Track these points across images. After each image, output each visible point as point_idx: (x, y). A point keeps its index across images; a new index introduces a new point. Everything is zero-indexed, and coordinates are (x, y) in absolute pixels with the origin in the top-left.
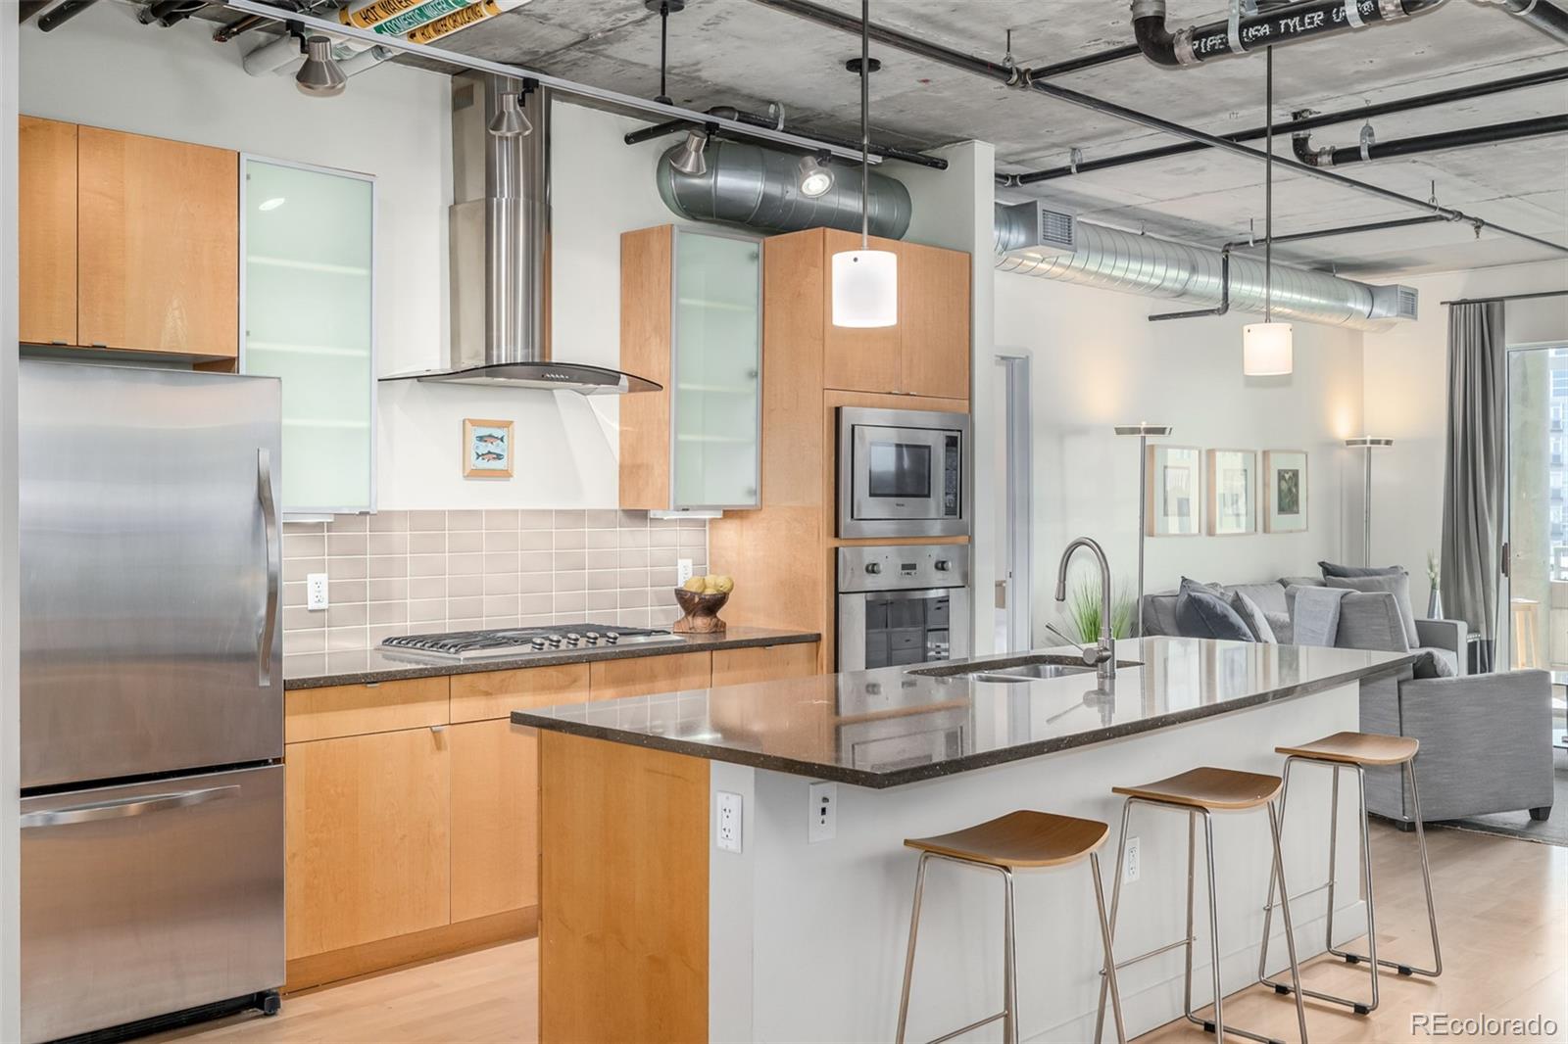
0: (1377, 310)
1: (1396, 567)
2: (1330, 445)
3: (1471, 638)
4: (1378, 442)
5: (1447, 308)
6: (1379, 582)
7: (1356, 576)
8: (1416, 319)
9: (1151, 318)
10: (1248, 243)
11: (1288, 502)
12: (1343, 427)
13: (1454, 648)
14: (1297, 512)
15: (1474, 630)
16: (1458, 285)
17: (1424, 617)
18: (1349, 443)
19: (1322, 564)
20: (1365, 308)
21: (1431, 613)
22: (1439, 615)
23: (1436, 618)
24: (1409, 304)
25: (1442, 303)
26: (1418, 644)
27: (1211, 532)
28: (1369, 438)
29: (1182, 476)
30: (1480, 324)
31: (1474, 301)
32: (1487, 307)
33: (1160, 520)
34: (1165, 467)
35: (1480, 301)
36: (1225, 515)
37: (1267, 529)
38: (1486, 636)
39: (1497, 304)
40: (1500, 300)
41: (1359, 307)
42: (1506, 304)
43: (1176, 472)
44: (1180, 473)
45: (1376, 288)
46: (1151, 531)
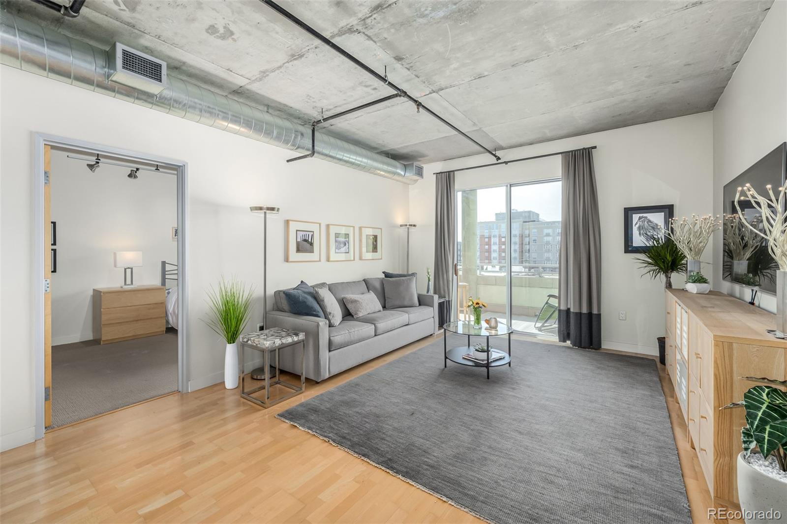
0: (406, 174)
1: (414, 273)
2: (393, 226)
3: (442, 300)
4: (411, 225)
5: (435, 175)
6: (403, 280)
7: (396, 277)
8: (423, 178)
9: (288, 161)
11: (374, 248)
12: (400, 220)
13: (432, 306)
14: (377, 252)
15: (441, 297)
16: (440, 167)
17: (425, 293)
18: (401, 226)
19: (383, 272)
20: (403, 173)
21: (428, 292)
22: (431, 293)
23: (429, 294)
24: (420, 172)
25: (434, 174)
26: (418, 304)
27: (328, 260)
28: (408, 224)
29: (309, 235)
30: (446, 181)
31: (444, 172)
32: (449, 174)
33: (293, 255)
34: (297, 231)
35: (446, 172)
36: (336, 253)
37: (361, 259)
38: (447, 300)
39: (452, 173)
40: (453, 171)
41: (399, 171)
42: (455, 172)
43: (305, 233)
44: (307, 233)
45: (407, 165)
46: (287, 260)
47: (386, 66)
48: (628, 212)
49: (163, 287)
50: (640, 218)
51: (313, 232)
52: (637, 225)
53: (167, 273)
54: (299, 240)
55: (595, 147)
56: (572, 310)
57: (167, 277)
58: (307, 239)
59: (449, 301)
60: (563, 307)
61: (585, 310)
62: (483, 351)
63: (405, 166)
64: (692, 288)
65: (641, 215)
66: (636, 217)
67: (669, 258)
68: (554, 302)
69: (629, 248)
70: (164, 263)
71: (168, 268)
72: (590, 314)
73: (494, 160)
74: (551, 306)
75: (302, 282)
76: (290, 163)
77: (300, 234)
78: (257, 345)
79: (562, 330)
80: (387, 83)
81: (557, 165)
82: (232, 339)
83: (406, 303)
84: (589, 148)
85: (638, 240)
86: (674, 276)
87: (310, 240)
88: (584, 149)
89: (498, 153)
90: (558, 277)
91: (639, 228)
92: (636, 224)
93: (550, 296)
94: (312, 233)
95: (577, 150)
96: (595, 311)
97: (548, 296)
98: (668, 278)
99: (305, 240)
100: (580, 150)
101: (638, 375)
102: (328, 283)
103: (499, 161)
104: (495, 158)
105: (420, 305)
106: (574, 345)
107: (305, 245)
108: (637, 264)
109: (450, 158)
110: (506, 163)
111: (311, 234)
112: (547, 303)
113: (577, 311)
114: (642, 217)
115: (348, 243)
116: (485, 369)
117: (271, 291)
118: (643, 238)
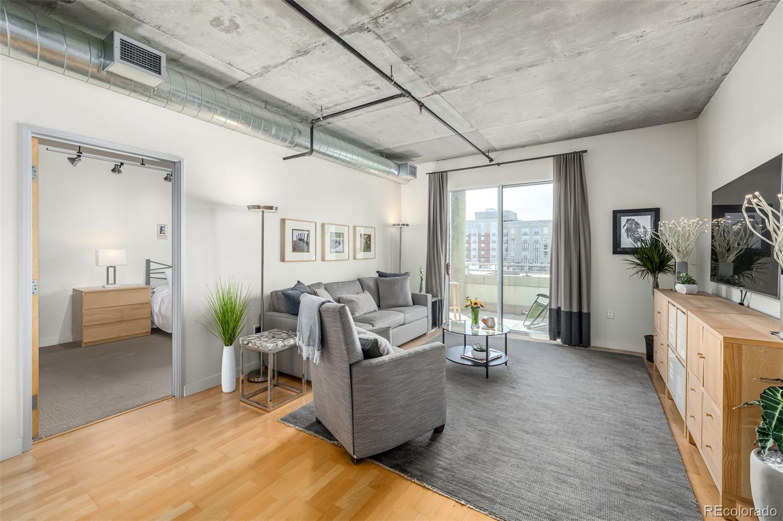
0: (400, 173)
1: (407, 273)
2: (386, 226)
3: (434, 300)
4: (404, 225)
5: (428, 175)
6: (397, 279)
7: (390, 277)
8: (416, 177)
9: (284, 159)
10: (320, 118)
11: (367, 247)
12: (392, 219)
13: (426, 306)
14: (370, 251)
15: (433, 296)
16: (432, 167)
17: (417, 292)
18: (394, 225)
19: (377, 272)
20: (396, 173)
21: (421, 290)
22: (424, 292)
23: (422, 293)
24: (413, 172)
26: (412, 304)
27: (323, 259)
28: (401, 223)
29: (304, 234)
30: (439, 181)
31: (437, 173)
32: (442, 174)
33: (290, 254)
34: (293, 230)
35: (439, 172)
36: (331, 252)
37: (355, 258)
38: (440, 299)
39: (445, 173)
40: (446, 172)
41: (393, 171)
42: (448, 173)
43: (301, 232)
44: (303, 232)
45: (401, 164)
46: (283, 259)
47: (391, 66)
48: (617, 215)
49: (148, 286)
50: (628, 220)
52: (625, 228)
53: (151, 272)
54: (295, 239)
55: (586, 151)
56: (562, 309)
57: (152, 275)
58: (303, 238)
59: (441, 300)
60: (554, 307)
61: (575, 309)
62: (482, 351)
63: (399, 166)
64: (681, 288)
65: (629, 218)
66: (624, 219)
67: (657, 260)
68: (545, 302)
69: (617, 249)
70: (148, 262)
71: (153, 266)
72: (580, 313)
73: (487, 162)
74: (541, 305)
75: (298, 282)
76: (287, 160)
77: (296, 233)
78: (258, 347)
79: (552, 328)
80: (393, 83)
81: (549, 168)
82: (230, 340)
83: (401, 302)
84: (580, 152)
85: (627, 242)
86: (661, 276)
87: (305, 240)
88: (575, 153)
89: (491, 155)
90: (548, 276)
91: (627, 231)
92: (624, 226)
93: (539, 295)
94: (308, 232)
95: (569, 154)
96: (585, 310)
97: (537, 295)
98: (656, 278)
99: (301, 240)
100: (571, 153)
101: (629, 372)
102: (323, 283)
103: (492, 163)
104: (488, 160)
105: (414, 304)
106: (565, 342)
107: (301, 244)
108: (624, 266)
109: (443, 158)
110: (499, 164)
111: (306, 233)
112: (536, 301)
113: (568, 310)
114: (630, 220)
115: (343, 242)
116: (484, 369)
117: (267, 291)
118: (630, 240)
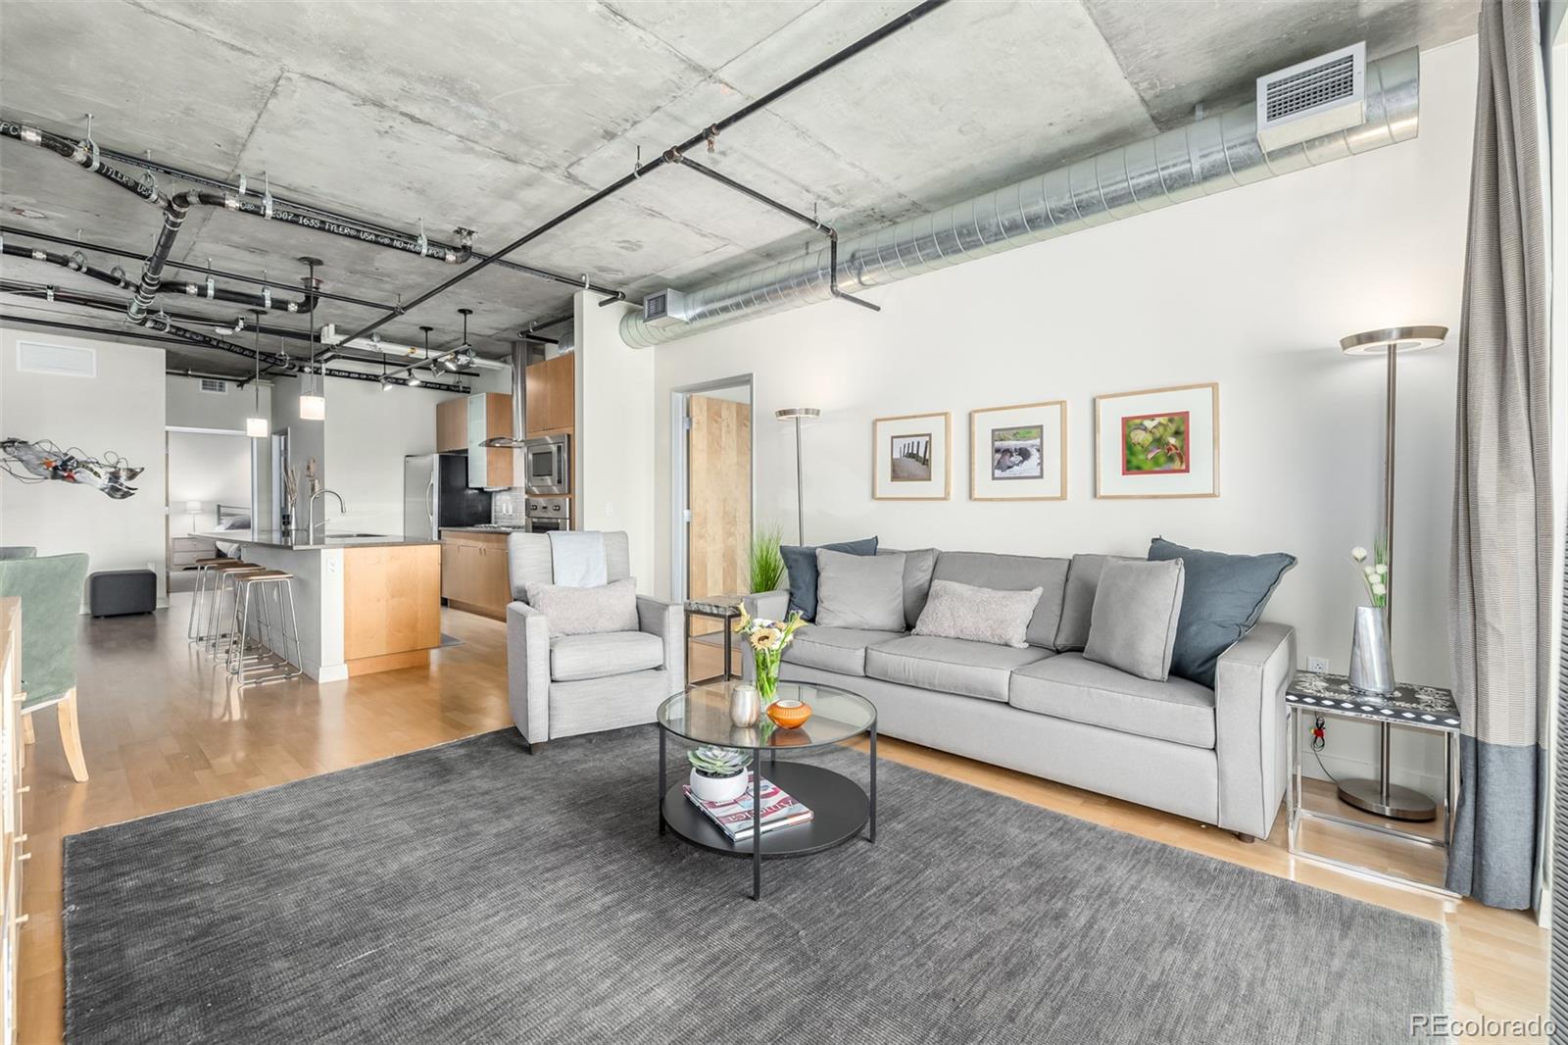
4: (1408, 332)
9: (878, 309)
27: (970, 497)
29: (919, 443)
33: (886, 486)
34: (891, 437)
36: (994, 478)
43: (910, 440)
44: (916, 440)
51: (930, 435)
54: (896, 455)
58: (915, 452)
77: (900, 443)
87: (921, 454)
94: (927, 438)
99: (911, 456)
107: (912, 465)
111: (923, 441)
